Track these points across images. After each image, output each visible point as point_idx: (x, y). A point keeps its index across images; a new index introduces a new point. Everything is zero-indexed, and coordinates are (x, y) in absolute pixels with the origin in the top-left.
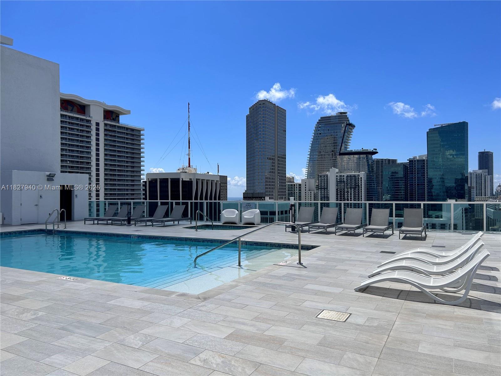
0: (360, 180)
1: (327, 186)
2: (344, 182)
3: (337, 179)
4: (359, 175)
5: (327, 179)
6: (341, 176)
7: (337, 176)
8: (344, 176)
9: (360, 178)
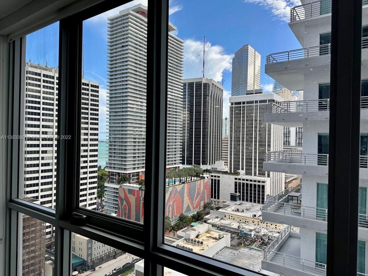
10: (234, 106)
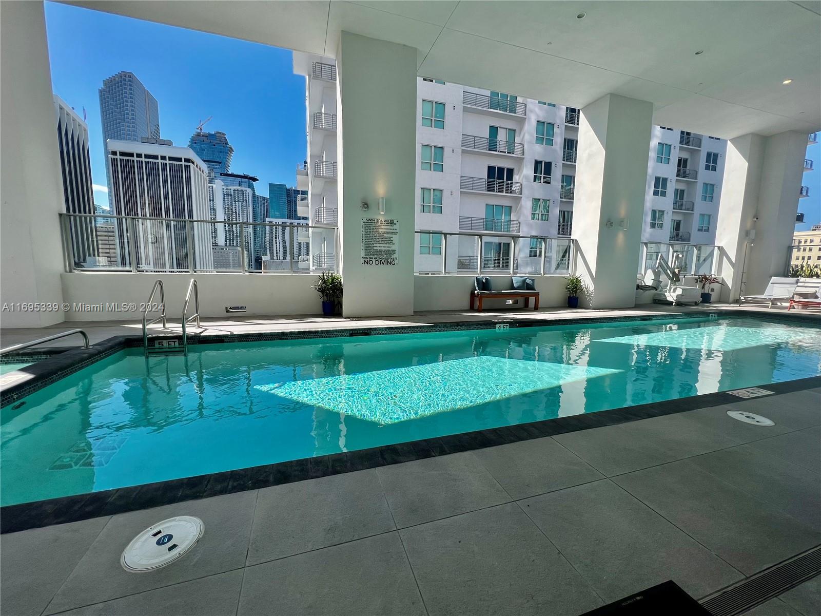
0: (247, 195)
1: (213, 197)
2: (231, 195)
3: (223, 191)
4: (246, 191)
5: (213, 191)
6: (227, 189)
7: (223, 189)
8: (230, 189)
9: (247, 193)
10: (118, 157)
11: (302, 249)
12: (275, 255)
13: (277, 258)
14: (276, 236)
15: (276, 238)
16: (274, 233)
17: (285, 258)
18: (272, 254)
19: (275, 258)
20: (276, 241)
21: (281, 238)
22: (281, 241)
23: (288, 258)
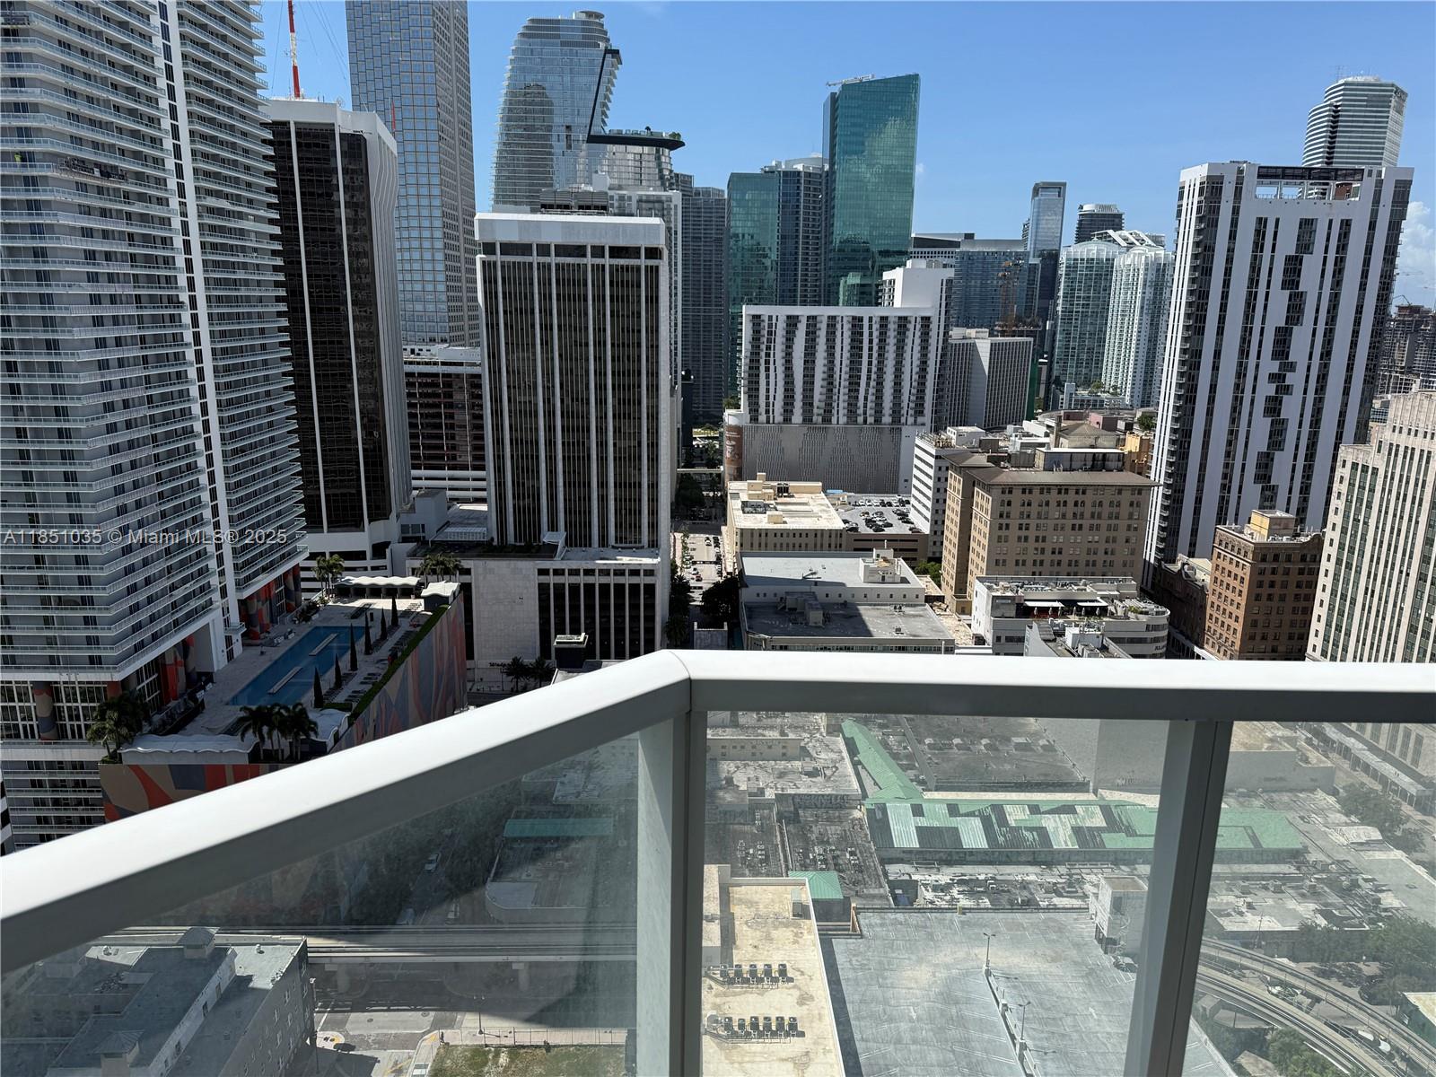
0: (673, 214)
4: (670, 199)
6: (622, 197)
11: (836, 390)
12: (762, 409)
13: (768, 418)
14: (768, 355)
15: (767, 362)
16: (763, 347)
17: (787, 420)
18: (754, 409)
19: (762, 418)
20: (767, 369)
21: (780, 362)
22: (780, 369)
23: (797, 417)
